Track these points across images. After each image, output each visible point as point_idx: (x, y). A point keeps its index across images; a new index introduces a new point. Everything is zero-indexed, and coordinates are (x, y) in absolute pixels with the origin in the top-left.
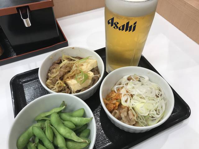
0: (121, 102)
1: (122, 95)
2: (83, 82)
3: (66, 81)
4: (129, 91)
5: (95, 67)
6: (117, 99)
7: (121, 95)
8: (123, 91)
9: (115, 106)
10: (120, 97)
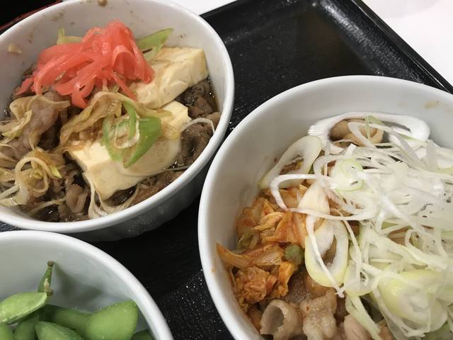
0: (303, 259)
1: (310, 222)
2: (137, 158)
3: (68, 149)
4: (340, 202)
5: (196, 82)
6: (283, 245)
7: (304, 221)
8: (311, 203)
9: (273, 280)
10: (297, 234)
